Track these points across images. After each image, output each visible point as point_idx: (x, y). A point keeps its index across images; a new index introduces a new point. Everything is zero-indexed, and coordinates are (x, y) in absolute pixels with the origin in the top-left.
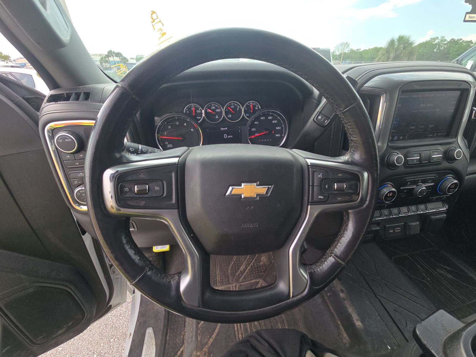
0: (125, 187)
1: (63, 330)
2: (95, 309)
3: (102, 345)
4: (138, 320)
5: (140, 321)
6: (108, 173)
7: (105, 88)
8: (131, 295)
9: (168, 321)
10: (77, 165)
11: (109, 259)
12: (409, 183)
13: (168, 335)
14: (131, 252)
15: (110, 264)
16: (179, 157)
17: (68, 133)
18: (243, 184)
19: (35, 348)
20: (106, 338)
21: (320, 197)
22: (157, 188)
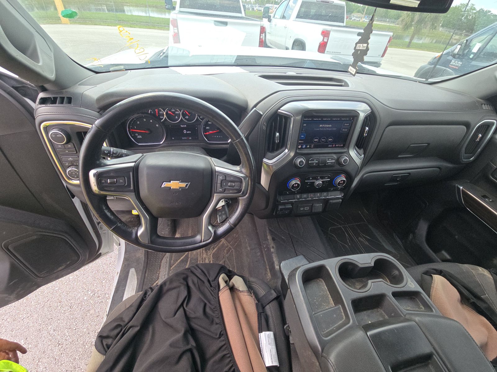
0: (103, 180)
1: (63, 267)
2: (88, 254)
3: (95, 285)
4: (123, 263)
5: (125, 264)
6: (92, 173)
7: (84, 92)
8: (118, 246)
9: (147, 265)
10: (67, 152)
11: (96, 217)
12: (311, 178)
13: (146, 274)
14: (109, 214)
15: (97, 222)
16: (135, 162)
17: (59, 131)
18: (171, 181)
19: (39, 280)
20: (99, 280)
21: (220, 190)
22: (121, 181)
